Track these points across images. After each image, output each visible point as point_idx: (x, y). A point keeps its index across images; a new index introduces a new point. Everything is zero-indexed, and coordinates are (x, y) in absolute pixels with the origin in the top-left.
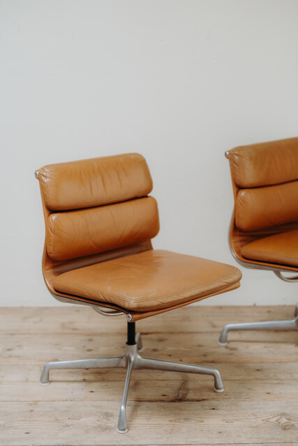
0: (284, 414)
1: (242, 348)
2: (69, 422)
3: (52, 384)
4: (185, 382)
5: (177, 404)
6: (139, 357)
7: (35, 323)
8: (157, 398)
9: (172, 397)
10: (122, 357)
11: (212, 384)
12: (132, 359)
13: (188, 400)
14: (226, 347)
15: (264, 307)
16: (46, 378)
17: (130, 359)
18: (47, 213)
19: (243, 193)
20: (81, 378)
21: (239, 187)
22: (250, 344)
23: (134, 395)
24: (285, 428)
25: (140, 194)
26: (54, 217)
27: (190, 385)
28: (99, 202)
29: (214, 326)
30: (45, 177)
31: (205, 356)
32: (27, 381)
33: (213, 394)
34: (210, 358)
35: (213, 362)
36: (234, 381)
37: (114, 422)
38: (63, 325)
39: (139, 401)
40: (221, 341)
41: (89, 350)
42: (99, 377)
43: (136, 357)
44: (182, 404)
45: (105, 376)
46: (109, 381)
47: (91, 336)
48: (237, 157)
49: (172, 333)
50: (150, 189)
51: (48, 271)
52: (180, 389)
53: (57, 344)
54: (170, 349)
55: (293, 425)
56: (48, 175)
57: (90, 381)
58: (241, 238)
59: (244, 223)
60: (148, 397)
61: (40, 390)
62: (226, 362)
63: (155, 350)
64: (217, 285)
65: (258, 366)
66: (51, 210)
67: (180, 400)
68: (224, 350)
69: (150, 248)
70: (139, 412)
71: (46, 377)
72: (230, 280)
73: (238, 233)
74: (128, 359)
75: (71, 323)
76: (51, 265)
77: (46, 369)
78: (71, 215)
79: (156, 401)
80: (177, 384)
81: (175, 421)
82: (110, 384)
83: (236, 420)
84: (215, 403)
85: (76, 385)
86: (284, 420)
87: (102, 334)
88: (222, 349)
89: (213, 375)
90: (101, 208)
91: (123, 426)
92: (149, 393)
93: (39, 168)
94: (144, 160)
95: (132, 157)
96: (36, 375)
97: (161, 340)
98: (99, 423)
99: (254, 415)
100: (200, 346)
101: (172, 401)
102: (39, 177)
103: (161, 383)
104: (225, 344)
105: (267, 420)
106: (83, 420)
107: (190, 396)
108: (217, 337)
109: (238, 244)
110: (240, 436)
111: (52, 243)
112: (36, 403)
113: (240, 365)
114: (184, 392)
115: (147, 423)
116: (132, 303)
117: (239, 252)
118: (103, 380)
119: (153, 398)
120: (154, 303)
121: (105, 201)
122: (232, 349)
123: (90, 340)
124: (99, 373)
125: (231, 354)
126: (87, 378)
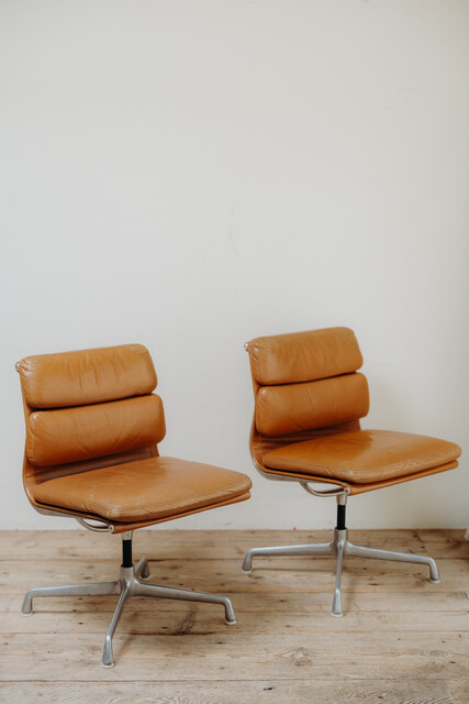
0: (301, 649)
1: (268, 577)
2: (48, 656)
3: (36, 615)
4: (192, 613)
5: (179, 637)
6: (136, 582)
7: (29, 548)
8: (156, 631)
9: (173, 629)
10: (116, 583)
11: (223, 615)
12: (128, 584)
13: (193, 633)
14: (250, 576)
15: (305, 531)
16: (29, 608)
17: (125, 584)
18: (28, 411)
19: (264, 391)
20: (72, 608)
21: (260, 384)
22: (278, 572)
23: (130, 627)
24: (299, 664)
25: (141, 391)
26: (35, 415)
27: (198, 617)
28: (90, 400)
29: (241, 553)
30: (26, 369)
31: (223, 585)
32: (7, 611)
33: (223, 627)
34: (227, 588)
35: (230, 592)
36: (251, 612)
37: (99, 656)
38: (61, 551)
39: (134, 633)
40: (244, 568)
41: (87, 578)
42: (93, 608)
43: (133, 583)
44: (183, 637)
45: (100, 607)
46: (103, 611)
47: (91, 563)
48: (256, 350)
49: (188, 560)
50: (154, 386)
51: (29, 479)
52: (185, 621)
53: (50, 572)
54: (183, 577)
55: (309, 661)
56: (29, 367)
57: (80, 612)
58: (264, 445)
59: (265, 427)
60: (146, 630)
61: (21, 621)
62: (246, 592)
63: (164, 579)
64: (220, 494)
65: (282, 597)
66: (33, 408)
67: (183, 633)
68: (247, 579)
69: (155, 454)
70: (132, 646)
71: (28, 606)
72: (236, 489)
73: (260, 439)
74: (123, 584)
75: (72, 548)
76: (33, 472)
77: (29, 597)
78: (55, 413)
79: (154, 634)
80: (183, 616)
81: (172, 656)
82: (103, 615)
83: (244, 655)
84: (223, 636)
85: (64, 615)
86: (300, 656)
87: (106, 561)
88: (244, 577)
89: (224, 604)
90: (93, 407)
91: (109, 661)
92: (148, 625)
93: (19, 360)
94: (147, 352)
95: (132, 349)
96: (18, 605)
97: (174, 568)
98: (82, 657)
99: (266, 650)
100: (219, 574)
101: (174, 634)
102: (20, 369)
103: (163, 615)
104: (249, 572)
105: (280, 656)
106: (64, 653)
107: (195, 628)
108: (240, 564)
109: (261, 452)
110: (244, 672)
111: (33, 446)
112: (13, 635)
113: (262, 595)
114: (190, 625)
115: (138, 657)
116: (114, 511)
117: (260, 461)
118: (97, 611)
119: (152, 630)
120: (141, 512)
121: (97, 399)
122: (257, 578)
123: (91, 567)
124: (93, 603)
125: (254, 583)
126: (77, 608)
